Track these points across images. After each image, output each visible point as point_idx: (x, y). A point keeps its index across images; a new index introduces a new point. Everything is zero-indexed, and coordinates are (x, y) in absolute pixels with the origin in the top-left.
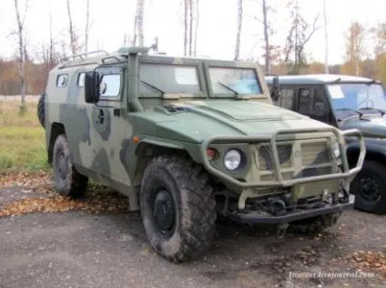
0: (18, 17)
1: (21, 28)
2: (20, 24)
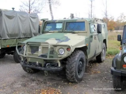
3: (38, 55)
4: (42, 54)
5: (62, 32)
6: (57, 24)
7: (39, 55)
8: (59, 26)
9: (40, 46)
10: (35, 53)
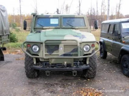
0: (79, 2)
1: (80, 5)
2: (80, 4)
3: (58, 54)
4: (64, 53)
5: (59, 28)
6: (51, 20)
7: (60, 55)
8: (54, 22)
9: (61, 44)
10: (53, 52)
